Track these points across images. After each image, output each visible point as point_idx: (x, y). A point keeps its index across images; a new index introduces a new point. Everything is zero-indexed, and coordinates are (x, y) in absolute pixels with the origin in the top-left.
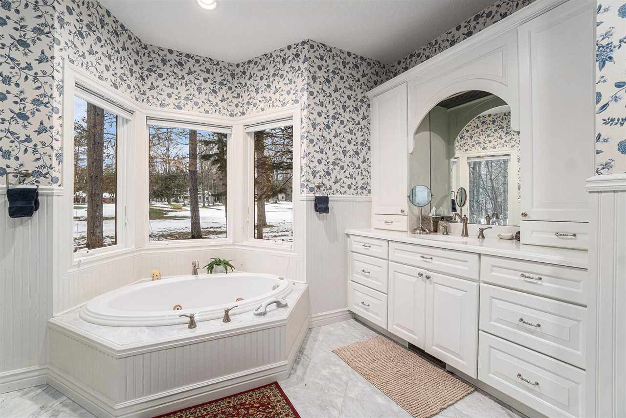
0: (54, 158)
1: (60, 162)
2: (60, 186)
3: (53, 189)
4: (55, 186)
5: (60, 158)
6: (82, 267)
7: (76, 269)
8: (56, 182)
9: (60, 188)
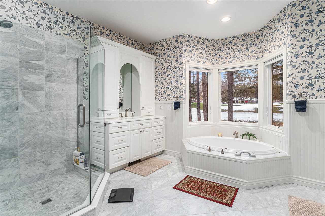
0: (183, 92)
1: (185, 93)
2: (185, 100)
3: (183, 102)
4: (184, 101)
5: (185, 92)
6: (192, 126)
7: (190, 127)
8: (184, 99)
9: (185, 101)
